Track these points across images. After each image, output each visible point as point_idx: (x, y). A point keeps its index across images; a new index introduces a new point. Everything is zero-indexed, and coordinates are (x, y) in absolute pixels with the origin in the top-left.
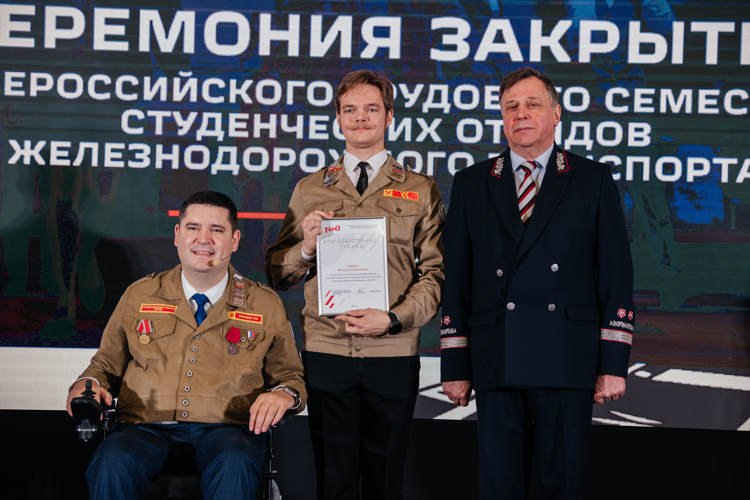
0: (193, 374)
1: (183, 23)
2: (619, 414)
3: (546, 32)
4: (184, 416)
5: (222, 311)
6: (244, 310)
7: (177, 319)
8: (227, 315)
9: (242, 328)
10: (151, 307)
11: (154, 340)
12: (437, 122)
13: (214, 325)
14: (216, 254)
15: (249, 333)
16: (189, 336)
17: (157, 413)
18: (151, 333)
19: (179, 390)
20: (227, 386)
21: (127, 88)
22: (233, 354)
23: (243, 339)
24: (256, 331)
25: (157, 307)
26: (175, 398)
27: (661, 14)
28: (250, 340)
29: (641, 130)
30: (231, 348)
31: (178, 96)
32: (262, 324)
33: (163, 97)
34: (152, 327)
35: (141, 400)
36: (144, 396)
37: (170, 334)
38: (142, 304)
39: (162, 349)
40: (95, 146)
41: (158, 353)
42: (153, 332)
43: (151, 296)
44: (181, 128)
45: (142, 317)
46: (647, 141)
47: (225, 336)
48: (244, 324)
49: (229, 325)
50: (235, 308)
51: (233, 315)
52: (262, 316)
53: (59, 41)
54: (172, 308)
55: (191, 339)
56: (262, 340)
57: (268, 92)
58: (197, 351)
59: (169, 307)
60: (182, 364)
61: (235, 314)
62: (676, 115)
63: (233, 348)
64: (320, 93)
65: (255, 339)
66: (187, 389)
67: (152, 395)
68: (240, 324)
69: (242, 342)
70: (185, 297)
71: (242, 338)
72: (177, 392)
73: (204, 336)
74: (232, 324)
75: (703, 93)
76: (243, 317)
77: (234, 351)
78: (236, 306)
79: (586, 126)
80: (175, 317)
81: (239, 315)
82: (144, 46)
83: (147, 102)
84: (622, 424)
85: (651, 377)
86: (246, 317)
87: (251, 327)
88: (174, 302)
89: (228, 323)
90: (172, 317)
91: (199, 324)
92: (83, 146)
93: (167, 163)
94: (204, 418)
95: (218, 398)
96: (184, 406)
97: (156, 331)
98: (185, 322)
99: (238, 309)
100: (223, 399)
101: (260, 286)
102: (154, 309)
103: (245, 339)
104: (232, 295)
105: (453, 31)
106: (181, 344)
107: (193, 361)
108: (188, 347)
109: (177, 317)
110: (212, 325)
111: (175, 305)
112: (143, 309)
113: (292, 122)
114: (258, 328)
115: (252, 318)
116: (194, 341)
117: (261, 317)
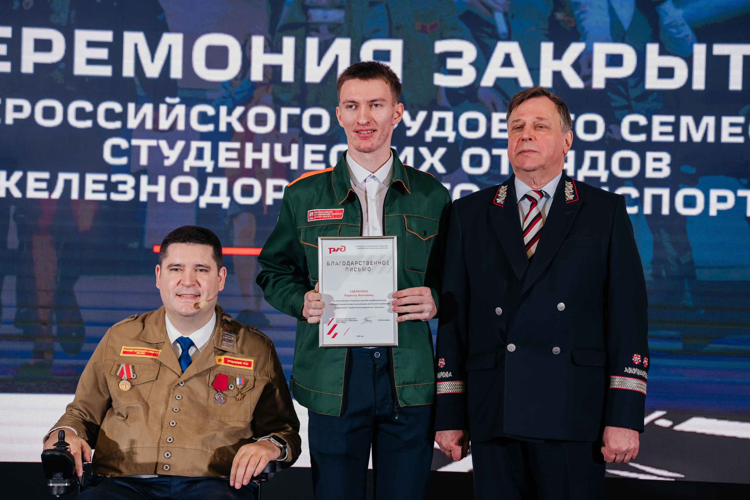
0: (176, 424)
1: (170, 47)
2: (638, 466)
3: (558, 55)
4: (166, 470)
5: (209, 355)
6: (234, 354)
7: (161, 364)
8: (214, 360)
9: (230, 374)
10: (132, 351)
11: (135, 386)
12: (441, 151)
13: (200, 371)
14: (201, 296)
15: (238, 379)
16: (173, 382)
17: (136, 465)
18: (132, 379)
19: (161, 441)
20: (214, 437)
21: (110, 115)
22: (219, 403)
23: (231, 387)
24: (246, 377)
25: (140, 351)
26: (156, 449)
27: (681, 35)
28: (239, 387)
29: (659, 160)
30: (218, 396)
31: (164, 124)
32: (252, 369)
33: (149, 125)
34: (134, 373)
35: (120, 451)
36: (124, 447)
37: (153, 380)
38: (123, 347)
39: (143, 396)
40: (75, 178)
41: (139, 400)
42: (135, 377)
43: (133, 339)
44: (168, 158)
45: (123, 361)
46: (666, 172)
47: (211, 383)
48: (233, 370)
49: (217, 371)
50: (224, 352)
51: (221, 360)
52: (253, 361)
53: (37, 66)
54: (155, 353)
55: (175, 386)
56: (252, 388)
57: (261, 120)
58: (181, 399)
59: (152, 351)
60: (165, 414)
61: (224, 359)
62: (697, 144)
63: (219, 396)
64: (316, 121)
65: (244, 387)
66: (170, 440)
67: (131, 446)
68: (229, 370)
69: (230, 389)
70: (169, 340)
71: (231, 385)
72: (159, 443)
73: (188, 383)
74: (220, 370)
75: (726, 121)
76: (233, 362)
77: (221, 400)
78: (225, 350)
79: (601, 155)
80: (158, 362)
81: (228, 360)
82: (128, 71)
83: (131, 130)
84: (642, 477)
85: (672, 426)
86: (235, 362)
87: (240, 373)
88: (157, 346)
89: (216, 369)
90: (155, 362)
91: (183, 370)
92: (62, 177)
93: (152, 196)
94: (188, 471)
95: (203, 449)
96: (166, 458)
97: (138, 376)
98: (168, 368)
99: (227, 353)
100: (208, 450)
101: (250, 330)
102: (136, 352)
103: (233, 387)
104: (221, 338)
105: (458, 55)
106: (164, 391)
107: (176, 410)
108: (171, 395)
109: (161, 362)
110: (198, 371)
111: (157, 348)
112: (124, 352)
113: (286, 152)
114: (248, 374)
115: (242, 363)
116: (177, 388)
117: (251, 362)
